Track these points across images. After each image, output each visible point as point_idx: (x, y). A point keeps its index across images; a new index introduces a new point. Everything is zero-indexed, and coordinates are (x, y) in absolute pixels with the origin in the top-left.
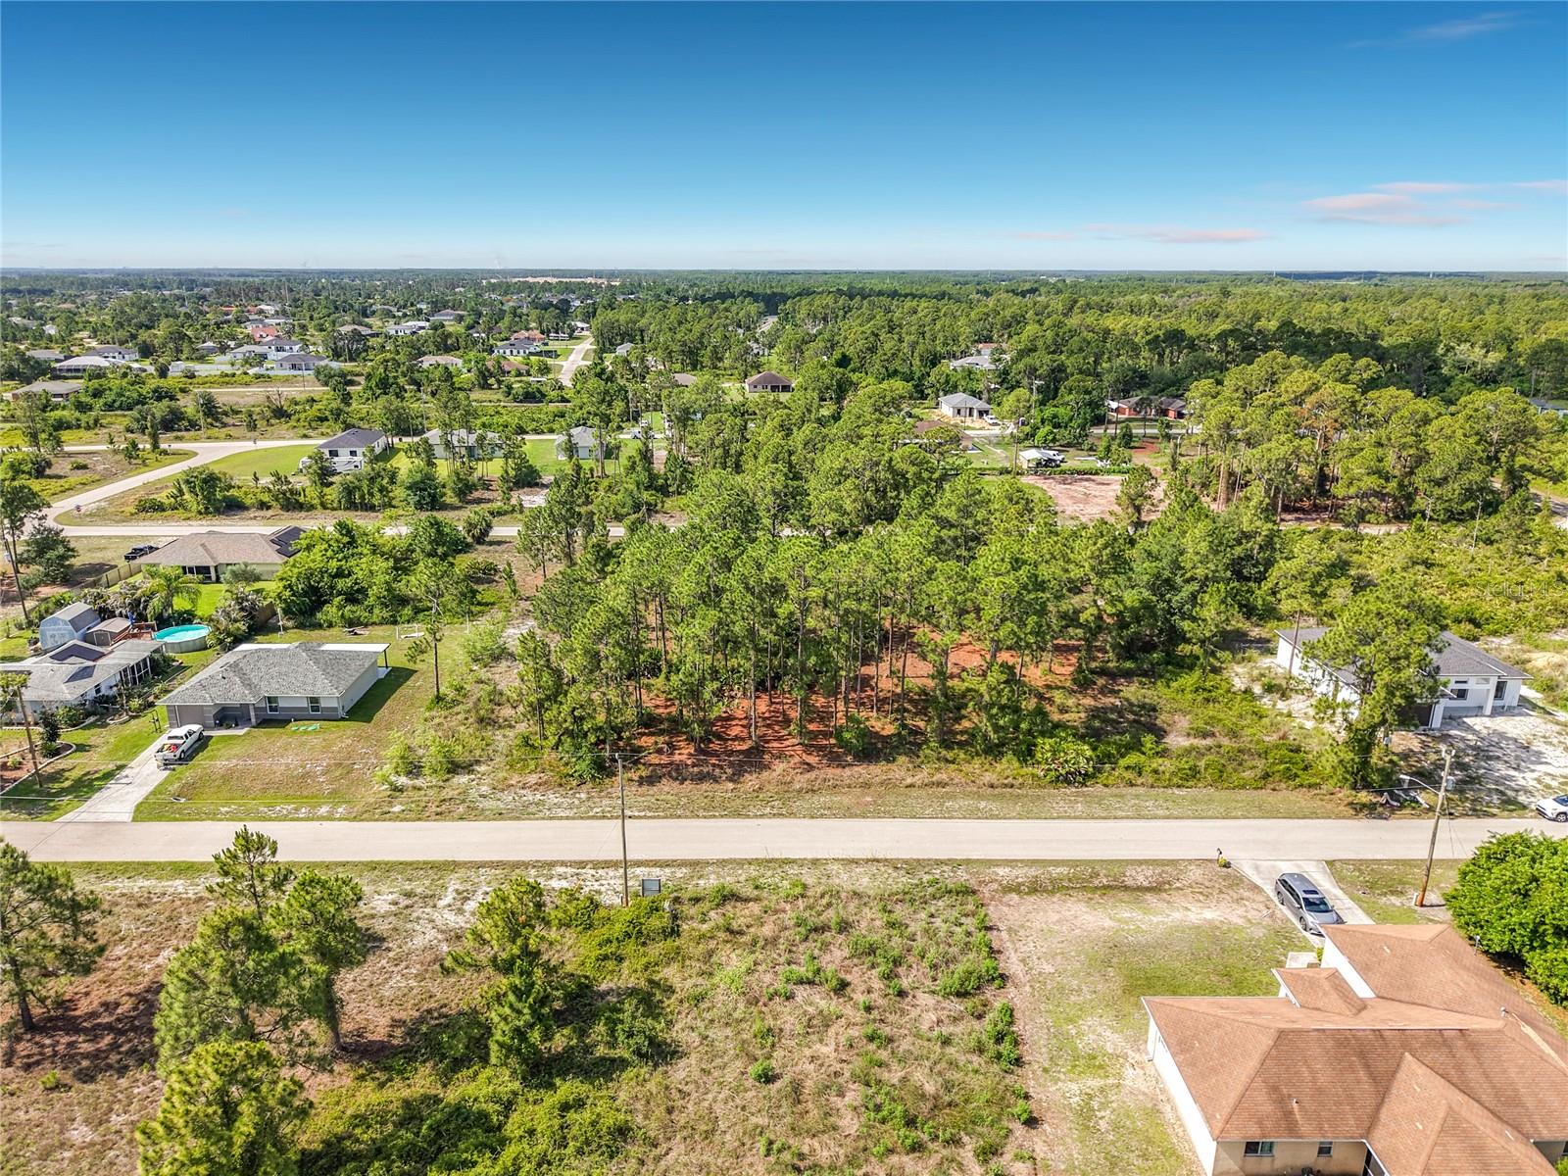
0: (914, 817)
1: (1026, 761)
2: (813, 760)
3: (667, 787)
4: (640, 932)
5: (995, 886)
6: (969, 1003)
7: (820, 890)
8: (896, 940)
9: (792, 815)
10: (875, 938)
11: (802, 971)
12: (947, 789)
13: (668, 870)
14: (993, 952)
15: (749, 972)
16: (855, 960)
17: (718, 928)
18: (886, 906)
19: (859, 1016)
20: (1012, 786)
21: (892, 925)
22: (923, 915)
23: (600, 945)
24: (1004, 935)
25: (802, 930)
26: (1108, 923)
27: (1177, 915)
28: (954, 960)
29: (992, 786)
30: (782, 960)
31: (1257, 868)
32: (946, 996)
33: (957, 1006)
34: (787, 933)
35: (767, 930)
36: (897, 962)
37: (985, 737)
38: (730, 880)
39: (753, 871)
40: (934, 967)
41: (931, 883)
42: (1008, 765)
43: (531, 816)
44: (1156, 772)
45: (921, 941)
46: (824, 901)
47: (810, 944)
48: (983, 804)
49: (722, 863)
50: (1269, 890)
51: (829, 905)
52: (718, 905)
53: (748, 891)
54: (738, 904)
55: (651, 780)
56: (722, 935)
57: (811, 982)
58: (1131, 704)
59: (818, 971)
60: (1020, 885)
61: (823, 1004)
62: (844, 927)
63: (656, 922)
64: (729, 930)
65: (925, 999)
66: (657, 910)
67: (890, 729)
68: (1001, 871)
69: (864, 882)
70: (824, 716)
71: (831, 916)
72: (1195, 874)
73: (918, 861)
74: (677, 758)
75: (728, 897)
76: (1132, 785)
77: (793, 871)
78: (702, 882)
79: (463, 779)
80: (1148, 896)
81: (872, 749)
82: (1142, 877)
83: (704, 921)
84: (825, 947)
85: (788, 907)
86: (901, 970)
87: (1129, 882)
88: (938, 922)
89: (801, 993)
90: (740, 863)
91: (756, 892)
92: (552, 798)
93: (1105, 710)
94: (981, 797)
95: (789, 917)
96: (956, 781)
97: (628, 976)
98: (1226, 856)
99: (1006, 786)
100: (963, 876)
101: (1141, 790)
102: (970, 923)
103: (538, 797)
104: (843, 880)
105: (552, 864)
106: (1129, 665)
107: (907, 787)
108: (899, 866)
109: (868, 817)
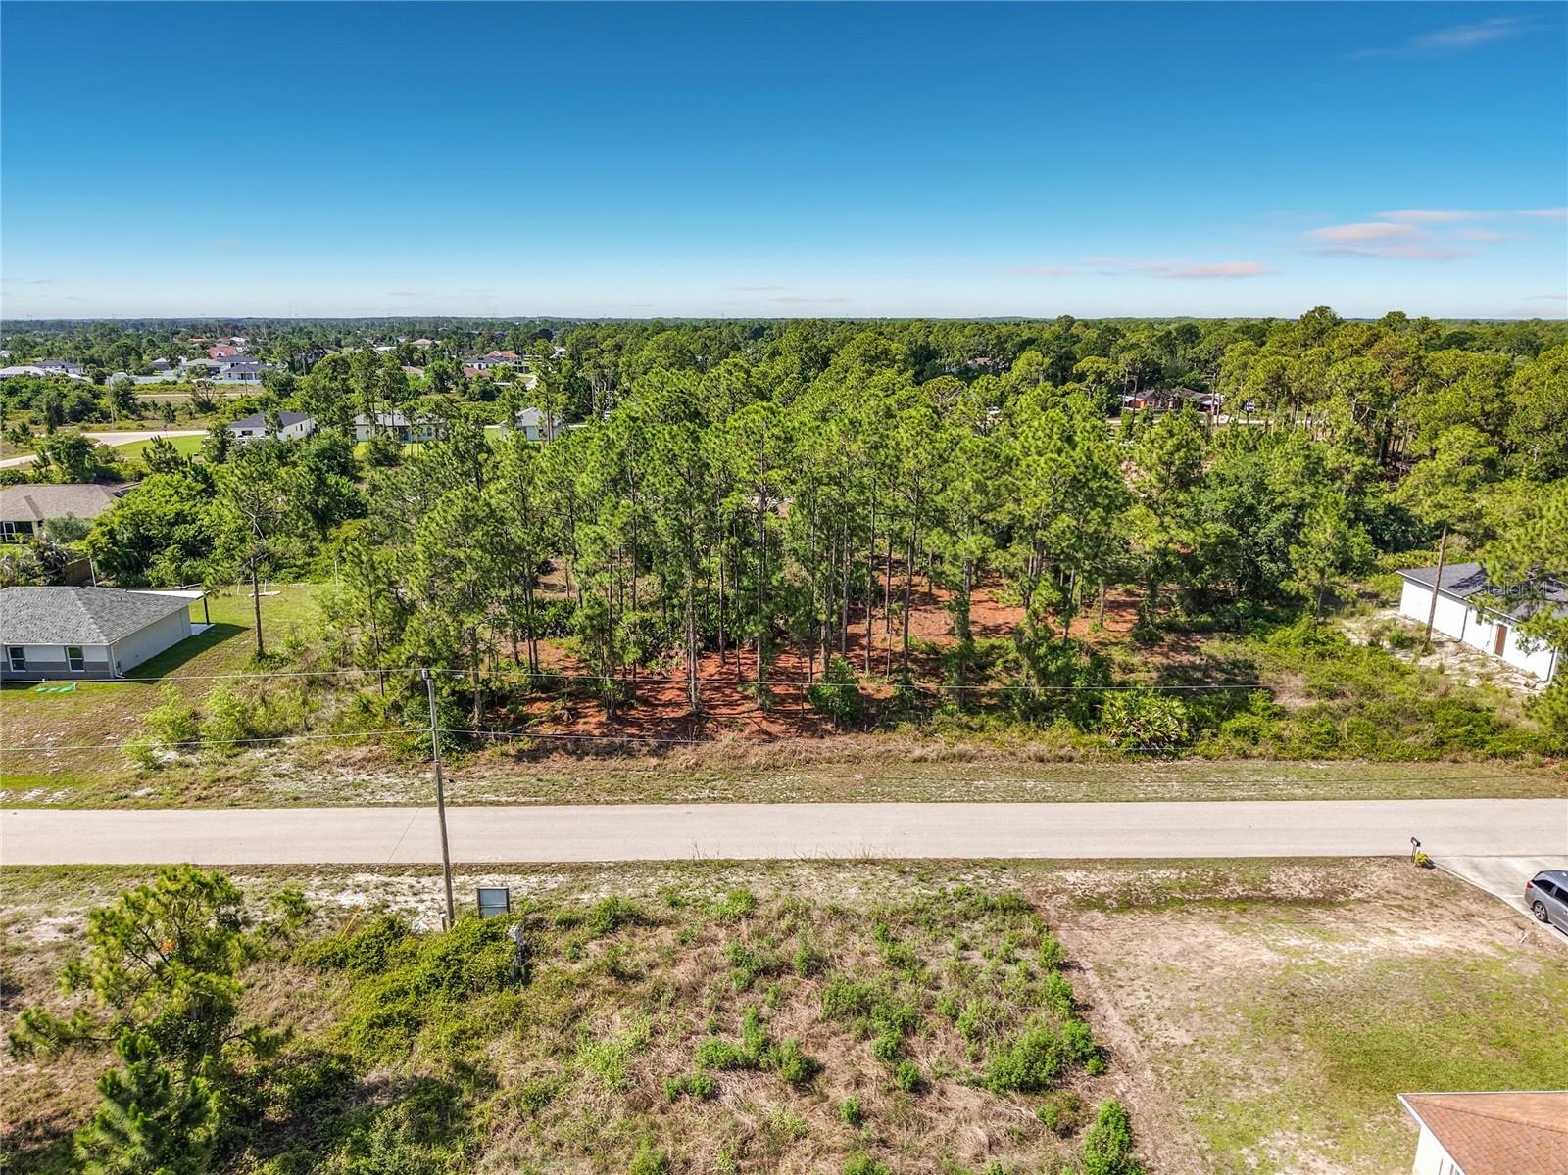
0: (928, 800)
1: (1087, 725)
2: (774, 729)
3: (558, 766)
4: (457, 976)
5: (1064, 899)
6: (1050, 1104)
7: (776, 906)
8: (906, 988)
9: (742, 798)
10: (869, 984)
11: (740, 1044)
12: (974, 764)
13: (534, 880)
14: (1079, 1009)
15: (642, 1046)
16: (835, 1025)
17: (596, 970)
18: (888, 925)
19: (838, 1134)
20: (1071, 759)
21: (898, 962)
22: (950, 946)
24: (1092, 977)
25: (744, 972)
26: (1267, 956)
27: (1379, 942)
28: (1010, 1022)
29: (1041, 760)
30: (703, 1025)
31: (1476, 867)
32: (1002, 1090)
33: (1024, 1110)
34: (716, 977)
35: (682, 974)
36: (908, 1027)
37: (1026, 694)
38: (630, 893)
39: (671, 879)
40: (976, 1035)
41: (960, 896)
42: (1061, 733)
43: (343, 802)
44: (1279, 738)
45: (949, 990)
46: (784, 924)
47: (755, 996)
48: (1030, 784)
49: (623, 868)
50: (1515, 902)
51: (791, 930)
52: (604, 931)
53: (661, 910)
54: (640, 931)
55: (534, 756)
56: (604, 982)
57: (751, 1066)
58: (1219, 663)
59: (765, 1045)
60: (1103, 897)
61: (772, 1109)
62: (816, 966)
63: (489, 959)
64: (616, 972)
65: (962, 1098)
66: (495, 938)
67: (889, 691)
68: (1072, 877)
69: (851, 893)
70: (794, 676)
71: (794, 948)
72: (1381, 878)
73: (937, 861)
74: (580, 727)
75: (620, 919)
76: (1246, 757)
77: (736, 878)
78: (585, 897)
79: (258, 754)
80: (1316, 913)
81: (859, 715)
82: (1298, 884)
83: (576, 958)
84: (782, 1000)
85: (722, 934)
86: (916, 1042)
87: (1280, 892)
88: (976, 957)
89: (733, 1086)
90: (652, 867)
91: (671, 911)
92: (382, 778)
93: (1183, 667)
94: (1026, 775)
95: (722, 950)
96: (988, 752)
97: (425, 1060)
98: (1428, 850)
99: (1062, 759)
100: (1010, 883)
101: (1261, 764)
102: (1030, 958)
103: (363, 776)
104: (817, 891)
105: (351, 869)
106: (1205, 618)
107: (914, 761)
108: (908, 869)
109: (857, 801)
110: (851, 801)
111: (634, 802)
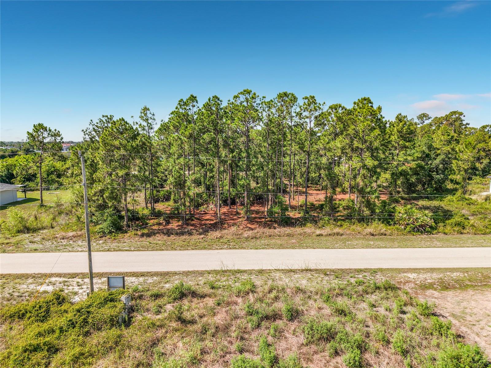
0: (328, 248)
3: (159, 239)
5: (412, 285)
7: (267, 288)
8: (351, 326)
11: (258, 360)
12: (343, 237)
13: (141, 279)
15: (195, 361)
16: (314, 347)
17: (170, 318)
18: (329, 295)
20: (385, 235)
21: (340, 313)
22: (365, 305)
23: (40, 334)
24: (453, 321)
25: (255, 318)
29: (373, 235)
30: (234, 348)
34: (239, 321)
35: (220, 319)
36: (362, 348)
38: (190, 283)
39: (211, 278)
40: (406, 352)
41: (359, 284)
42: (377, 226)
45: (374, 328)
46: (272, 295)
47: (263, 331)
48: (371, 242)
49: (187, 274)
51: (277, 298)
52: (175, 299)
53: (207, 290)
54: (195, 300)
55: (149, 235)
56: (174, 324)
59: (275, 359)
60: (431, 284)
62: (295, 315)
64: (181, 320)
66: (112, 300)
67: (298, 216)
71: (281, 306)
73: (342, 270)
74: (169, 227)
75: (184, 293)
76: (463, 233)
77: (245, 277)
78: (167, 286)
79: (25, 235)
83: (158, 312)
84: (279, 334)
85: (240, 300)
86: (369, 357)
88: (382, 311)
90: (201, 273)
91: (211, 291)
92: (78, 243)
94: (368, 240)
95: (241, 307)
96: (348, 233)
99: (382, 234)
100: (383, 279)
101: (471, 236)
102: (411, 311)
103: (71, 242)
104: (285, 281)
106: (415, 195)
107: (317, 236)
108: (328, 273)
109: (296, 249)
110: (293, 249)
111: (193, 249)
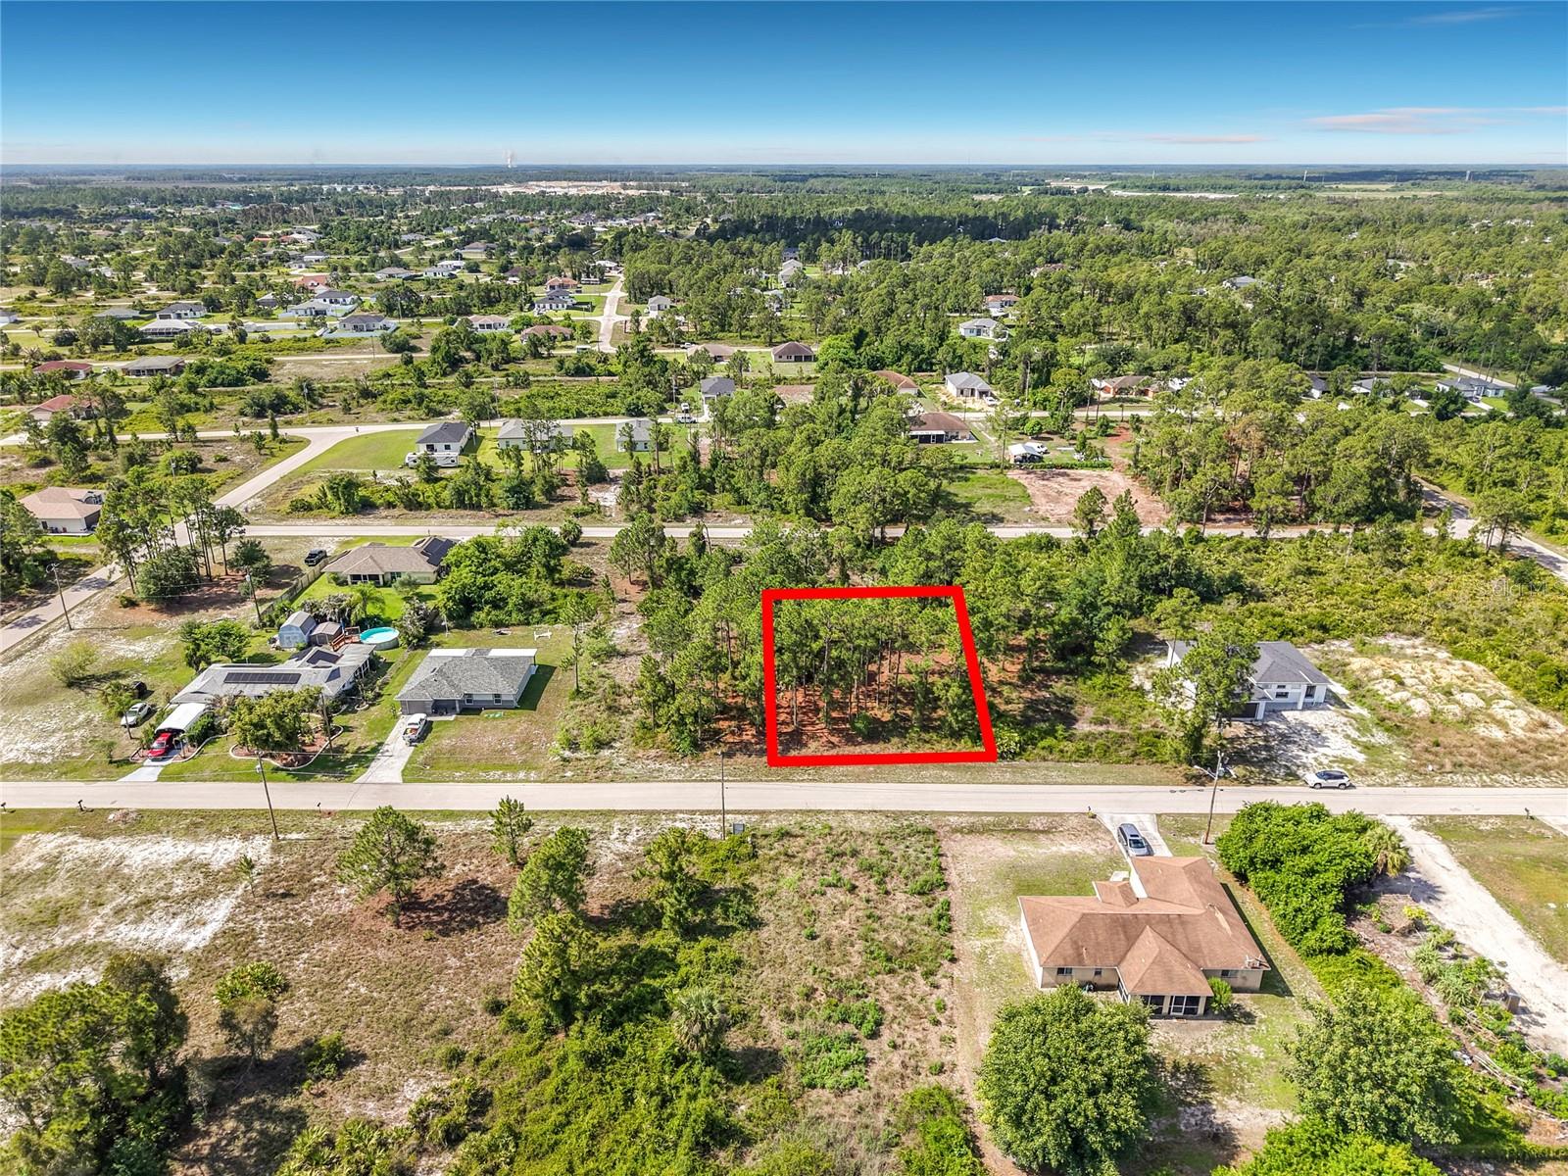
0: (900, 782)
2: (835, 740)
3: (740, 759)
4: (734, 856)
5: (948, 828)
6: (925, 898)
7: (841, 830)
8: (885, 862)
9: (821, 780)
10: (873, 860)
11: (830, 879)
13: (747, 817)
14: (941, 869)
15: (800, 879)
16: (861, 873)
17: (779, 853)
18: (880, 838)
19: (863, 905)
21: (882, 853)
22: (902, 847)
23: (712, 863)
24: (950, 859)
25: (830, 855)
26: (1012, 853)
27: (1054, 849)
28: (919, 874)
30: (818, 873)
31: (1112, 819)
32: (913, 894)
33: (918, 900)
34: (821, 857)
35: (809, 855)
36: (885, 875)
37: (950, 724)
38: (785, 823)
39: (799, 818)
40: (907, 878)
41: (908, 827)
42: (965, 744)
43: (655, 779)
44: (1062, 751)
45: (900, 862)
46: (843, 838)
47: (834, 863)
48: (945, 773)
49: (780, 812)
50: (1115, 833)
51: (846, 840)
52: (779, 839)
53: (796, 830)
54: (791, 839)
55: (729, 755)
56: (782, 858)
57: (835, 886)
58: (1057, 697)
59: (839, 880)
60: (963, 828)
61: (842, 898)
62: (855, 853)
63: (744, 850)
64: (786, 854)
65: (900, 896)
66: (743, 842)
67: (887, 717)
68: (952, 819)
69: (867, 825)
70: (843, 706)
71: (847, 847)
72: (1073, 822)
73: (901, 812)
74: (745, 737)
75: (785, 834)
76: (1045, 760)
77: (823, 818)
78: (768, 824)
79: (606, 753)
80: (1041, 836)
81: (876, 732)
82: (1039, 824)
83: (771, 849)
84: (843, 865)
85: (821, 841)
86: (887, 879)
87: (1031, 827)
88: (911, 851)
89: (830, 891)
90: (791, 812)
91: (801, 831)
92: (667, 767)
93: (1037, 702)
94: (944, 768)
95: (822, 848)
97: (729, 882)
98: (1093, 811)
100: (928, 822)
101: (1050, 764)
102: (930, 852)
103: (658, 766)
104: (854, 824)
105: (674, 812)
106: (1061, 665)
108: (889, 815)
109: (871, 783)
